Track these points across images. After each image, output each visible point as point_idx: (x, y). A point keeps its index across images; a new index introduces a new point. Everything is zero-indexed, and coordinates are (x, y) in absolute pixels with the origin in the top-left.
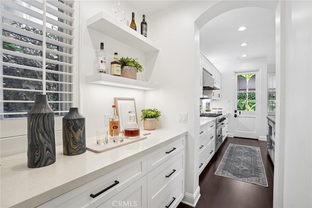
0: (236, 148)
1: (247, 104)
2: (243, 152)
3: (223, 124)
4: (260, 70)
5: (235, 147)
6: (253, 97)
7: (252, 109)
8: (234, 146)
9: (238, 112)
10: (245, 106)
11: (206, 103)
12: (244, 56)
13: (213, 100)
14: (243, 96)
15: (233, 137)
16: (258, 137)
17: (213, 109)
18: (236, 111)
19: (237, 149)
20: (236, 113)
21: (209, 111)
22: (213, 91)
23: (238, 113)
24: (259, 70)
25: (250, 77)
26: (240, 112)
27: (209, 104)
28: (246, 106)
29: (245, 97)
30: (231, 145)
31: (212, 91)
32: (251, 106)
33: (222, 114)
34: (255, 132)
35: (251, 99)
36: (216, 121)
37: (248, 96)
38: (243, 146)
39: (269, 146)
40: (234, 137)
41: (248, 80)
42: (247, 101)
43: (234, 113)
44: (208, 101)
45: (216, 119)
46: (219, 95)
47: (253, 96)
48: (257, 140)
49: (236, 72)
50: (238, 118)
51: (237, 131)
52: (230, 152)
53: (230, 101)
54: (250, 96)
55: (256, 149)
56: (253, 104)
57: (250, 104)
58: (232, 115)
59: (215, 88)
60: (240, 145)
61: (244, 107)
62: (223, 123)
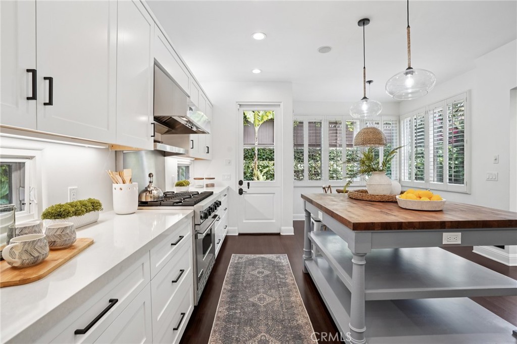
0: (245, 268)
1: (257, 168)
2: (260, 275)
3: (215, 216)
4: (282, 104)
5: (242, 262)
6: (264, 157)
7: (263, 176)
8: (241, 260)
9: (245, 183)
10: (253, 170)
11: (179, 167)
12: (256, 71)
13: (196, 159)
14: (250, 154)
15: (237, 234)
16: (280, 229)
17: (195, 179)
18: (241, 183)
19: (247, 270)
20: (241, 187)
21: (184, 185)
22: (192, 136)
23: (244, 187)
24: (279, 105)
25: (261, 123)
26: (248, 184)
27: (187, 167)
28: (255, 172)
29: (253, 157)
30: (234, 258)
31: (189, 137)
32: (261, 171)
33: (211, 193)
34: (274, 221)
35: (261, 159)
36: (194, 217)
37: (258, 155)
38: (258, 256)
39: (306, 255)
40: (240, 234)
41: (257, 129)
42: (256, 163)
43: (238, 187)
44: (185, 161)
45: (194, 211)
46: (208, 147)
47: (264, 155)
48: (279, 234)
49: (240, 105)
50: (245, 195)
51: (244, 221)
52: (234, 284)
53: (229, 163)
54: (260, 155)
55: (283, 261)
56: (264, 168)
57: (261, 169)
58: (235, 190)
59: (194, 129)
60: (252, 256)
61: (252, 173)
62: (216, 214)
